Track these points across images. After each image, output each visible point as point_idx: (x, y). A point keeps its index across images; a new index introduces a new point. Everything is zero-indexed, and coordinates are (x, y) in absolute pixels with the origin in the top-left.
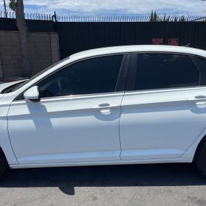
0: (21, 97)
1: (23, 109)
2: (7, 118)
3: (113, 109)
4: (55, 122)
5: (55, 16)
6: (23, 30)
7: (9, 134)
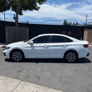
0: (29, 43)
1: (29, 45)
2: (26, 47)
3: (47, 46)
4: (35, 48)
5: (28, 22)
6: (17, 26)
7: (26, 50)
